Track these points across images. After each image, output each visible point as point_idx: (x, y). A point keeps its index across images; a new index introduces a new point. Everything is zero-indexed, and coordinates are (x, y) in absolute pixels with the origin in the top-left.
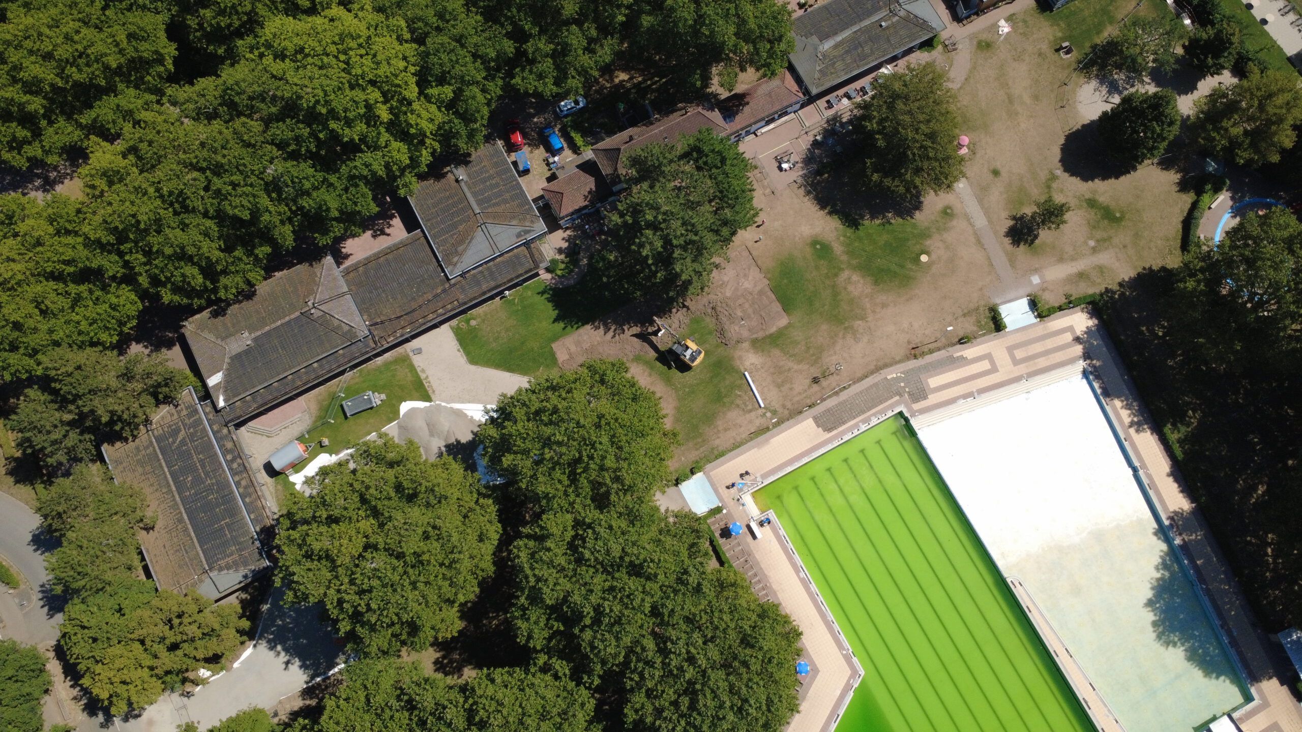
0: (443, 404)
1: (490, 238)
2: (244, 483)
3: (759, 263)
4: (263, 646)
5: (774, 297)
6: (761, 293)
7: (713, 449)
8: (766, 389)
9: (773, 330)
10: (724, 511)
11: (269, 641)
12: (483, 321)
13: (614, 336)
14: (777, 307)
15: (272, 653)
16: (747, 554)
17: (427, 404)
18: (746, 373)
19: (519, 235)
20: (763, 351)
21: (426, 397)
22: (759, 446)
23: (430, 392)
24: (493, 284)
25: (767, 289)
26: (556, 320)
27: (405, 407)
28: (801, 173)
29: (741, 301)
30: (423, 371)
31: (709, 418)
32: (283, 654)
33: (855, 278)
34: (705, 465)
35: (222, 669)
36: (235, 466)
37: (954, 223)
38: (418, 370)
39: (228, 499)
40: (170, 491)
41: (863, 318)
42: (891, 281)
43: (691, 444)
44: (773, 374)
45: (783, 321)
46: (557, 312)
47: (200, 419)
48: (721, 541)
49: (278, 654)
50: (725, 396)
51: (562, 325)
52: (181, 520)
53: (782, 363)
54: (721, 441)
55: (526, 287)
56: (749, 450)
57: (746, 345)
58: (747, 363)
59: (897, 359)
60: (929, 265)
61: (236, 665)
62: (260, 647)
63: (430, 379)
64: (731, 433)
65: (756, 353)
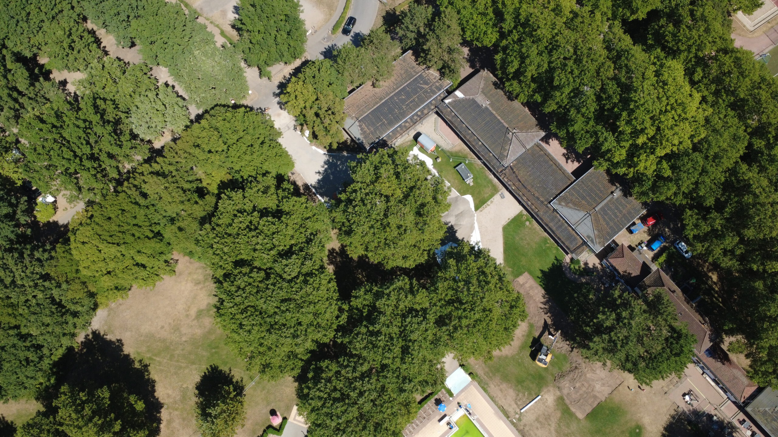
0: (475, 218)
1: (582, 220)
2: (407, 124)
3: (615, 392)
4: (325, 158)
5: (594, 406)
6: (595, 397)
7: (487, 384)
8: (533, 411)
9: (573, 409)
10: (451, 399)
11: (328, 160)
12: (530, 229)
13: (541, 308)
14: (589, 409)
15: (322, 164)
16: (428, 418)
17: (473, 209)
18: (540, 397)
19: (589, 237)
20: (557, 405)
21: (477, 208)
22: (496, 413)
23: (481, 209)
24: (554, 229)
25: (599, 401)
26: (542, 271)
27: (469, 198)
28: (686, 410)
29: (586, 385)
30: (492, 202)
31: (505, 378)
32: (323, 169)
34: (477, 381)
35: (310, 141)
36: (415, 117)
38: (492, 199)
39: (398, 119)
40: (395, 90)
43: (487, 370)
44: (544, 415)
45: (580, 415)
46: (547, 270)
47: (436, 93)
48: (433, 400)
49: (323, 167)
50: (522, 386)
51: (540, 275)
52: (381, 99)
53: (552, 419)
54: (493, 388)
55: (558, 249)
56: (491, 407)
57: (558, 393)
58: (546, 396)
61: (314, 148)
62: (324, 156)
63: (488, 207)
64: (499, 394)
65: (555, 401)
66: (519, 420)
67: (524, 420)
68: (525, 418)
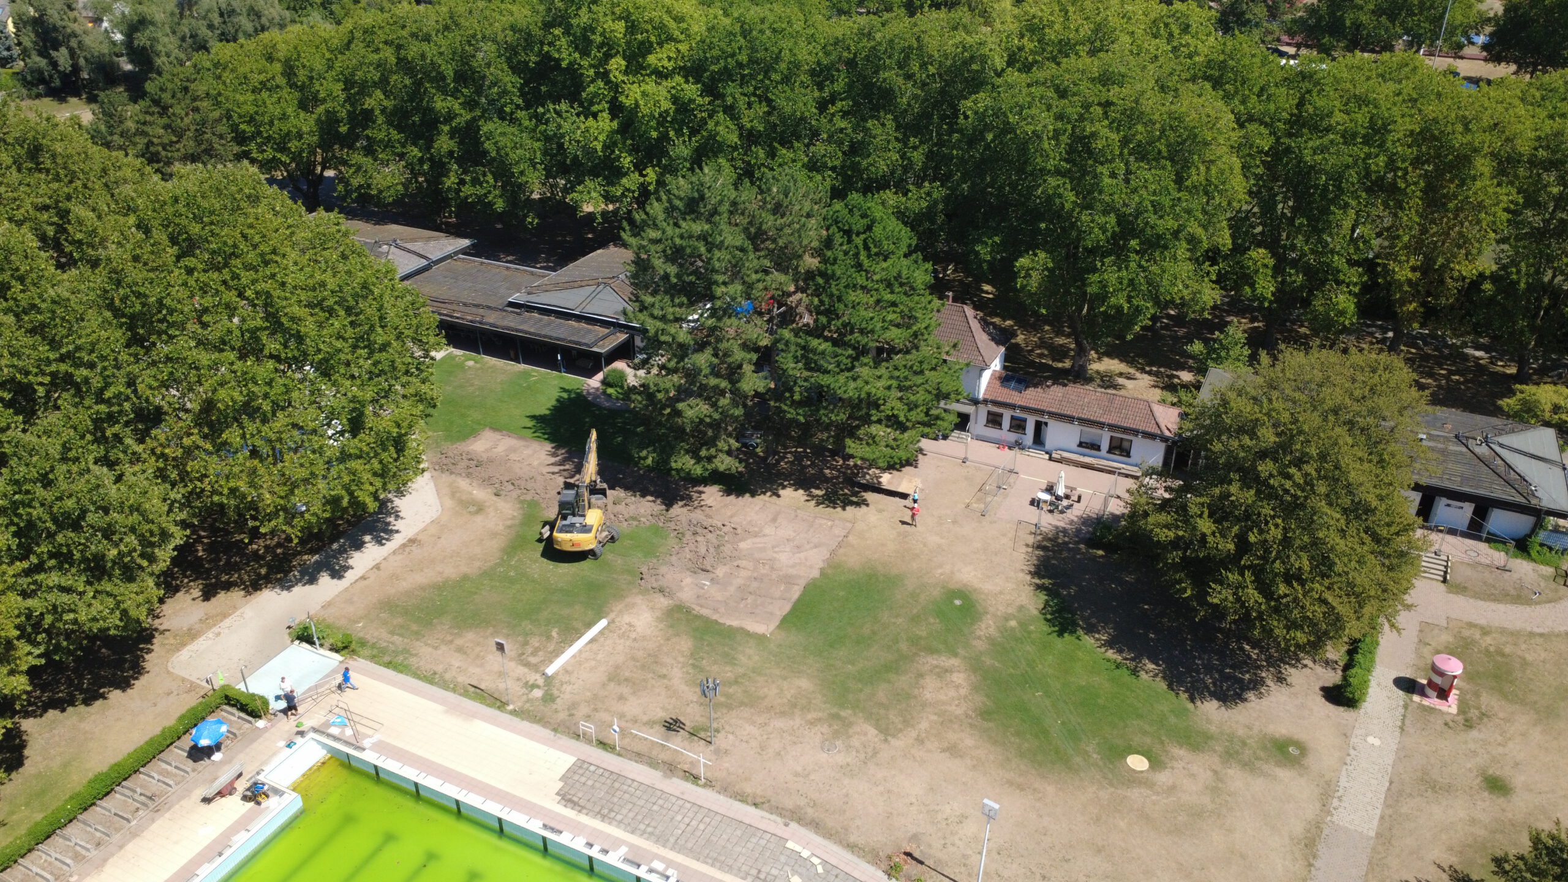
1: (591, 297)
3: (842, 551)
5: (795, 596)
6: (788, 578)
9: (730, 621)
10: (261, 723)
14: (781, 607)
18: (603, 623)
20: (671, 627)
22: (453, 708)
25: (803, 582)
26: (533, 417)
29: (743, 563)
31: (471, 621)
33: (959, 678)
37: (1284, 774)
41: (886, 732)
42: (1018, 734)
44: (633, 659)
45: (761, 627)
46: (548, 412)
48: (177, 755)
50: (535, 621)
51: (530, 423)
53: (666, 660)
54: (426, 654)
57: (663, 602)
58: (626, 618)
59: (852, 839)
60: (1134, 779)
64: (456, 661)
65: (659, 620)
66: (549, 698)
67: (566, 694)
68: (568, 688)
